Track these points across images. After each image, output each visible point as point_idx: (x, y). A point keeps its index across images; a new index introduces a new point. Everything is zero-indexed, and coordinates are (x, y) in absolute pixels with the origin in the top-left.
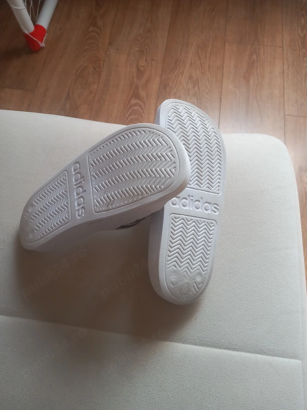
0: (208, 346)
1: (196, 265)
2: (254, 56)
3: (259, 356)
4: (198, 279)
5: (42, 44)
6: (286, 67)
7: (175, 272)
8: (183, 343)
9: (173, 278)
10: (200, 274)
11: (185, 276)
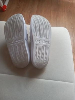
0: (49, 80)
1: (44, 58)
2: (58, 14)
3: (62, 82)
4: (45, 62)
5: (5, 10)
6: (65, 16)
7: (38, 60)
8: (42, 79)
9: (37, 62)
10: (45, 60)
11: (41, 61)
